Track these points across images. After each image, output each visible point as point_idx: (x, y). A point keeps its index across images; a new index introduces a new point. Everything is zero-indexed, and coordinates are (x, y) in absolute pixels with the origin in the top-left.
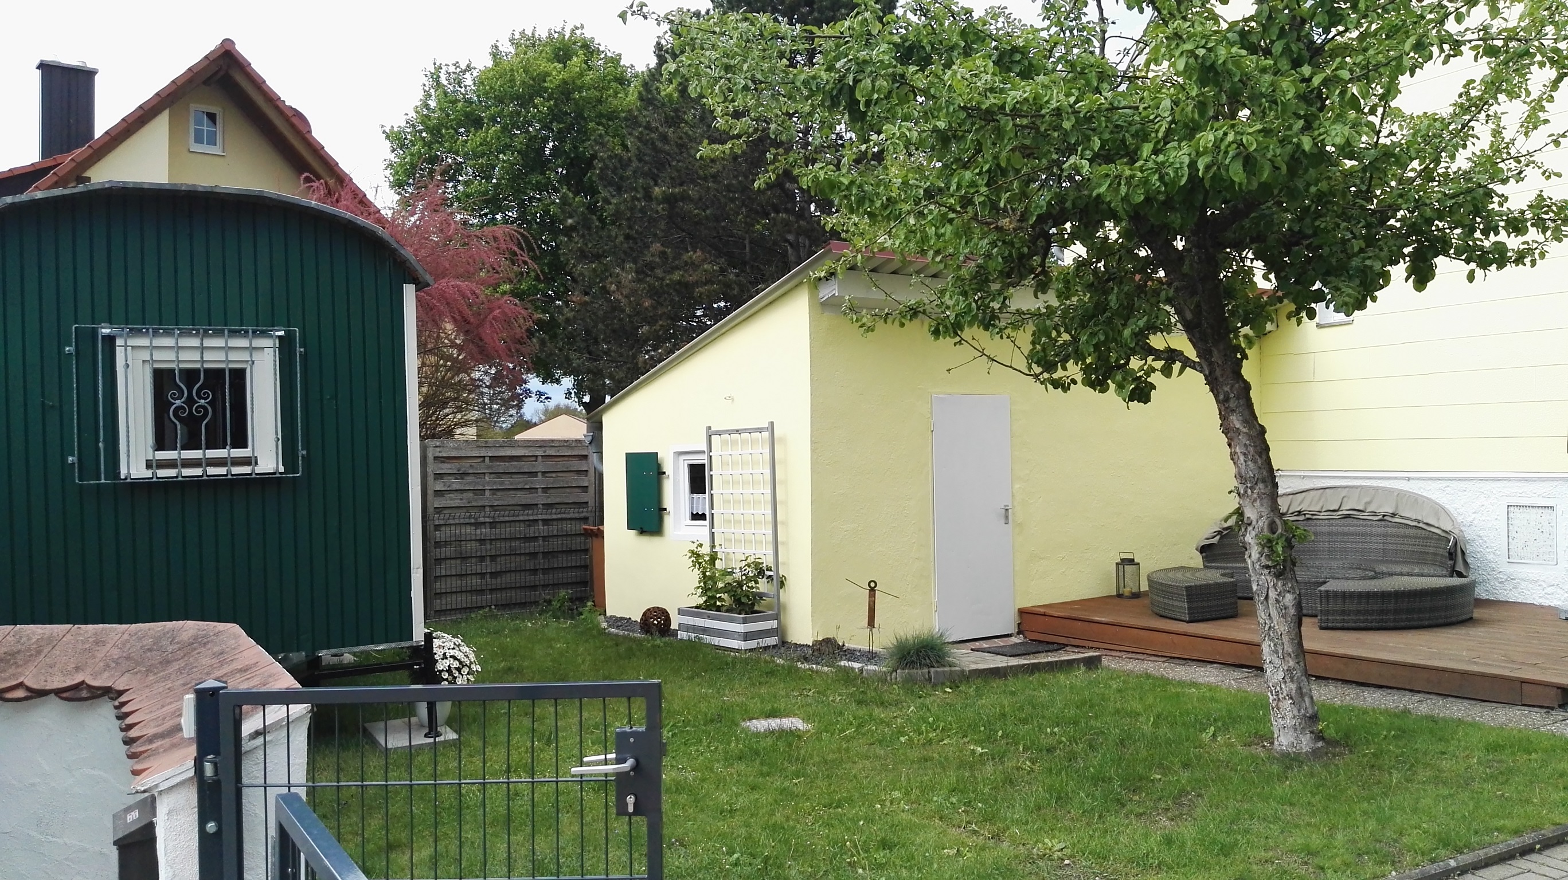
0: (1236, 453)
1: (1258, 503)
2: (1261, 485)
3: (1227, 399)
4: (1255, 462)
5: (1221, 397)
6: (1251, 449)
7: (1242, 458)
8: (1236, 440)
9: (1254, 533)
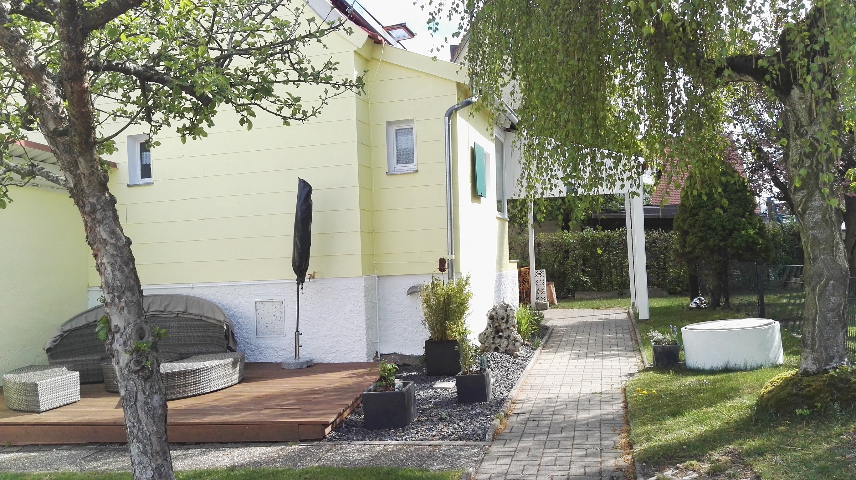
0: (102, 263)
1: (125, 311)
2: (128, 294)
3: (94, 211)
4: (123, 272)
5: (88, 209)
6: (118, 259)
7: (109, 269)
8: (103, 251)
9: (121, 341)
